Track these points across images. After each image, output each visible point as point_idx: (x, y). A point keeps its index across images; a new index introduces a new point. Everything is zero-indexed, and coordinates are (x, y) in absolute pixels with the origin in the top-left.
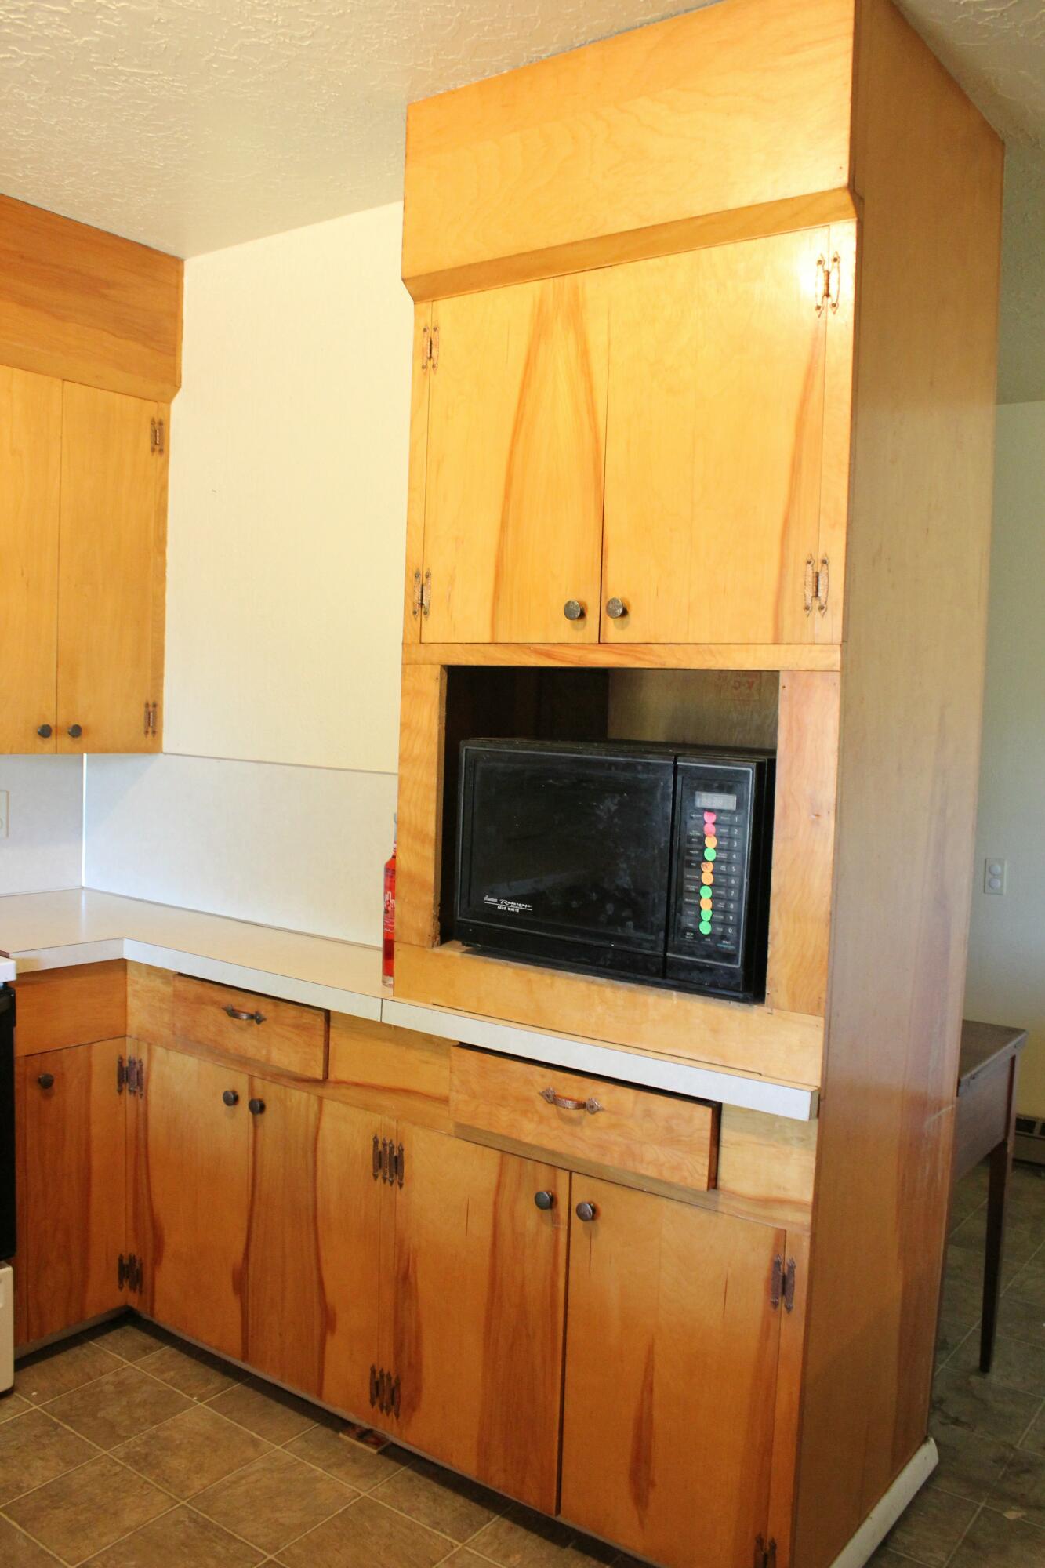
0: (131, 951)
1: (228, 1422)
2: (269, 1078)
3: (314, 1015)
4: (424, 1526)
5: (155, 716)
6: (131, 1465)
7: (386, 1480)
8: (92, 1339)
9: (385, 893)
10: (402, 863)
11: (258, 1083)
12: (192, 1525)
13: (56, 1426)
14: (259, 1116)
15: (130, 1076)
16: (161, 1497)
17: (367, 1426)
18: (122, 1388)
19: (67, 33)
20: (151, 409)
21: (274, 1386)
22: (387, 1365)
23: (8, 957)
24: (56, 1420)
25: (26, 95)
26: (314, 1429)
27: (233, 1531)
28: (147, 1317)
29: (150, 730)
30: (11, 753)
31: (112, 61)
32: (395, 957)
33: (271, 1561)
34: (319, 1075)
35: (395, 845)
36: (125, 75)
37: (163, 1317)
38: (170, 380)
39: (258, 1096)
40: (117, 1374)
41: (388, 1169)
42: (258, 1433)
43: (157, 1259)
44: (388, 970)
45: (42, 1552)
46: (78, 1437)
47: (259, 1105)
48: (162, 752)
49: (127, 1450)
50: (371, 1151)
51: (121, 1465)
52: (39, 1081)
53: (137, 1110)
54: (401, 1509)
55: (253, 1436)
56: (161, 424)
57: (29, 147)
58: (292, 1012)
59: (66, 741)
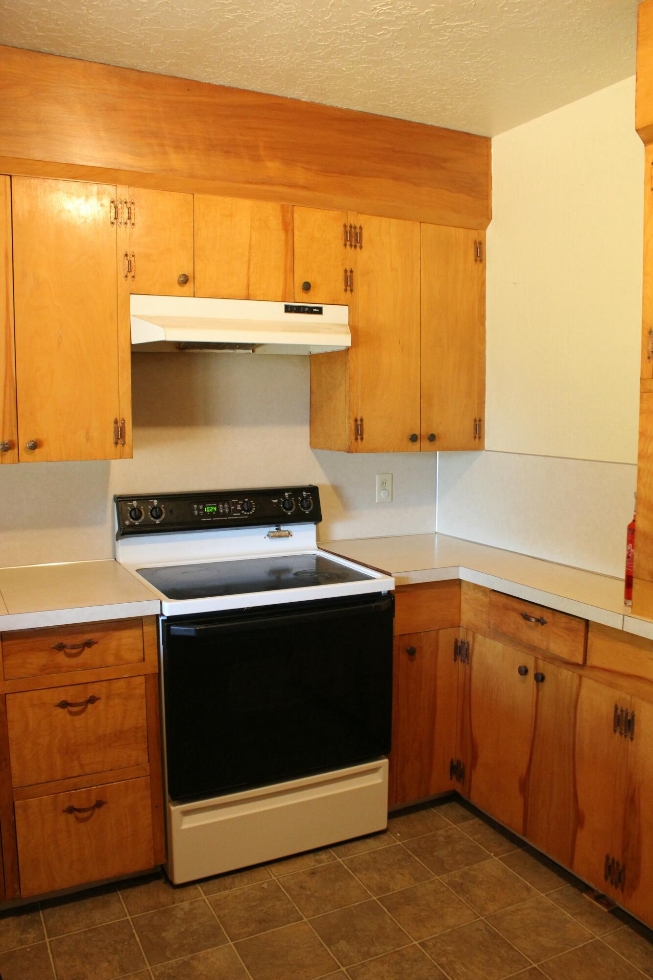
0: (465, 575)
1: (512, 873)
2: (548, 660)
3: (578, 622)
4: (639, 970)
5: (480, 427)
6: (452, 888)
7: (613, 932)
8: (433, 807)
9: (628, 544)
10: (641, 525)
11: (540, 662)
12: (487, 933)
13: (410, 856)
14: (540, 684)
15: (462, 651)
16: (469, 912)
17: (601, 892)
18: (449, 840)
19: (416, 10)
20: (474, 235)
21: (542, 854)
22: (617, 855)
23: (391, 576)
24: (410, 853)
25: (393, 53)
26: (566, 887)
27: (512, 943)
28: (466, 798)
29: (477, 436)
30: (394, 451)
31: (443, 21)
32: (633, 587)
33: (534, 968)
34: (580, 660)
35: (635, 513)
36: (450, 28)
37: (475, 800)
38: (486, 216)
39: (540, 671)
40: (447, 831)
41: (623, 728)
42: (530, 883)
43: (473, 766)
44: (628, 595)
45: (400, 929)
46: (422, 865)
47: (540, 677)
48: (484, 450)
49: (450, 879)
50: (613, 715)
51: (446, 887)
52: (408, 651)
53: (465, 673)
54: (623, 954)
55: (527, 885)
56: (480, 243)
57: (396, 84)
58: (564, 619)
59: (426, 444)
